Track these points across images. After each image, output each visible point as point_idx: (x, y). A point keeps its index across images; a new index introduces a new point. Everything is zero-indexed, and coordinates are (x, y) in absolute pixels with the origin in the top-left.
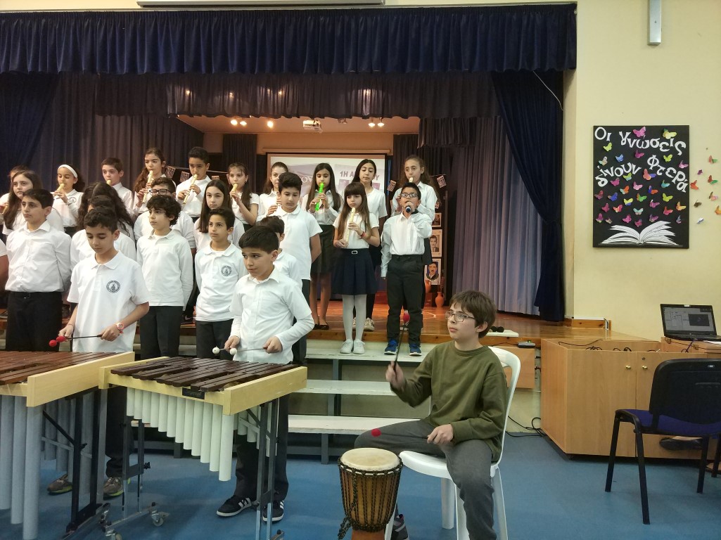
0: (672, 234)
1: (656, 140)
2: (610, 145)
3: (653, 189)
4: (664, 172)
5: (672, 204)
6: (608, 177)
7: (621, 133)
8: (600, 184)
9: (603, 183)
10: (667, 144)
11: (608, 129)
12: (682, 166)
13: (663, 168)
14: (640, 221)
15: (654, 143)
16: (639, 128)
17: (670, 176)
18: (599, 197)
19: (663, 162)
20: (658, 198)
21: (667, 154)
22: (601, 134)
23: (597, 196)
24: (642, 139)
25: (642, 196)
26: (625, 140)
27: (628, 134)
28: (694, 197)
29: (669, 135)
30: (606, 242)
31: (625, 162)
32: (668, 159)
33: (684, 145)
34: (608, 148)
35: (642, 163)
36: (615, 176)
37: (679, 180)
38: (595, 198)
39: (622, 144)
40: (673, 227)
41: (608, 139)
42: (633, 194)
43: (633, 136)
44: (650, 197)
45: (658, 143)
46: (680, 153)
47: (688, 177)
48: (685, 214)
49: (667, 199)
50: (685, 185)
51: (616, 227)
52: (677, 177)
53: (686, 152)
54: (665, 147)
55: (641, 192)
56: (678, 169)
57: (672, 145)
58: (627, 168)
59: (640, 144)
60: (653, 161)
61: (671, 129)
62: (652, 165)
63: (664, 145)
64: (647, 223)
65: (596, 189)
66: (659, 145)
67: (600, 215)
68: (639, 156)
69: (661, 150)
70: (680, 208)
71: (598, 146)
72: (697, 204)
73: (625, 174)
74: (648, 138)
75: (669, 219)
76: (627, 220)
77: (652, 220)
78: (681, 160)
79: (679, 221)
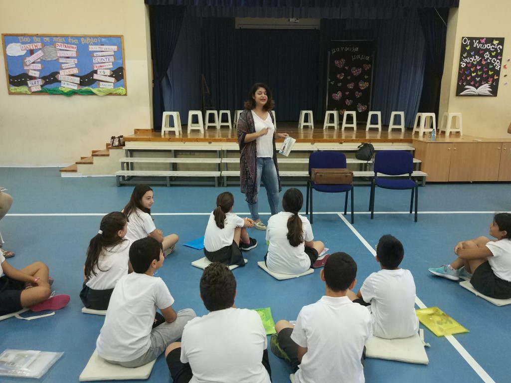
0: (491, 90)
1: (489, 45)
2: (469, 46)
3: (485, 68)
4: (491, 60)
5: (493, 76)
6: (466, 63)
7: (474, 41)
8: (462, 66)
9: (464, 65)
11: (469, 38)
12: (499, 58)
13: (490, 58)
14: (478, 84)
15: (488, 46)
16: (483, 38)
17: (493, 62)
18: (461, 72)
19: (491, 56)
20: (487, 73)
21: (493, 52)
22: (465, 41)
23: (460, 72)
24: (483, 44)
25: (480, 71)
26: (476, 44)
27: (477, 41)
28: (503, 72)
29: (495, 42)
30: (462, 94)
31: (474, 55)
32: (493, 54)
33: (501, 47)
34: (468, 48)
35: (482, 56)
36: (469, 62)
37: (497, 64)
38: (459, 73)
39: (474, 46)
40: (492, 86)
41: (468, 44)
42: (476, 71)
43: (479, 43)
44: (484, 72)
46: (499, 52)
47: (501, 63)
48: (497, 81)
49: (490, 73)
50: (499, 67)
51: (467, 87)
52: (496, 63)
53: (502, 50)
54: (493, 48)
55: (480, 70)
56: (497, 59)
57: (496, 47)
58: (475, 58)
59: (482, 47)
60: (487, 55)
61: (497, 39)
62: (486, 57)
64: (481, 85)
65: (460, 68)
66: (491, 47)
67: (461, 81)
68: (481, 52)
69: (491, 49)
70: (496, 77)
71: (463, 47)
72: (505, 76)
73: (474, 61)
74: (486, 43)
75: (490, 83)
76: (472, 83)
77: (483, 83)
78: (499, 54)
79: (494, 84)
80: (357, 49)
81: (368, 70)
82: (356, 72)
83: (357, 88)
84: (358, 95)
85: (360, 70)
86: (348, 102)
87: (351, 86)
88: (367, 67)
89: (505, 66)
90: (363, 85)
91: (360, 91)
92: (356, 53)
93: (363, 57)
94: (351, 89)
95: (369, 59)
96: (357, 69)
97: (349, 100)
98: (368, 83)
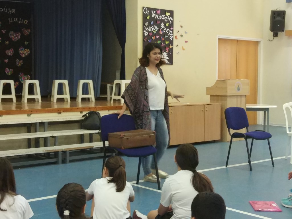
2: (149, 16)
3: (162, 38)
4: (166, 30)
5: (168, 45)
6: (148, 31)
7: (152, 11)
8: (145, 34)
10: (167, 18)
11: (149, 9)
12: (171, 29)
16: (158, 10)
17: (168, 33)
18: (145, 41)
19: (166, 26)
20: (164, 42)
21: (167, 23)
22: (145, 11)
24: (159, 15)
25: (159, 41)
26: (154, 15)
27: (154, 12)
28: (175, 43)
29: (168, 14)
31: (153, 25)
33: (172, 20)
34: (148, 18)
35: (159, 26)
36: (150, 31)
40: (168, 55)
41: (148, 14)
42: (156, 40)
43: (156, 13)
44: (162, 41)
45: (164, 17)
46: (171, 23)
47: (173, 34)
48: (171, 50)
50: (172, 37)
52: (170, 33)
53: (173, 22)
57: (168, 19)
58: (154, 28)
59: (158, 18)
61: (168, 11)
62: (162, 27)
63: (166, 19)
65: (144, 36)
68: (158, 23)
70: (171, 47)
71: (144, 16)
72: (177, 46)
73: (154, 30)
74: (161, 14)
75: (167, 51)
78: (171, 26)
79: (170, 53)
80: (14, 11)
81: (27, 35)
82: (15, 37)
83: (17, 55)
84: (19, 63)
85: (19, 35)
86: (9, 72)
88: (27, 32)
89: (176, 37)
90: (24, 52)
91: (21, 58)
92: (13, 16)
93: (21, 20)
94: (10, 56)
95: (28, 23)
96: (16, 34)
97: (9, 69)
98: (29, 50)
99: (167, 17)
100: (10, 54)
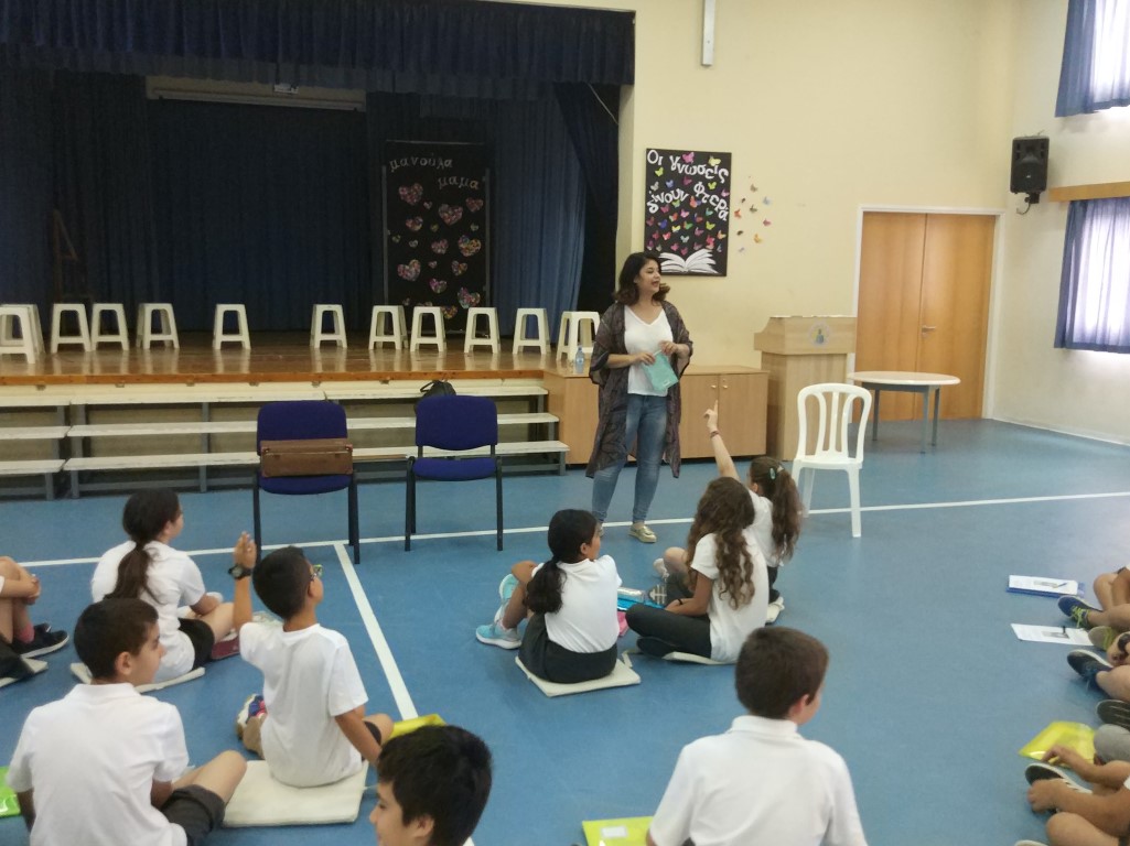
1: (703, 166)
2: (661, 169)
3: (699, 216)
4: (708, 199)
5: (714, 233)
6: (659, 203)
7: (671, 158)
8: (651, 210)
9: (654, 209)
10: (712, 171)
11: (661, 152)
12: (724, 194)
13: (707, 196)
14: (686, 249)
15: (701, 170)
16: (688, 153)
17: (713, 204)
18: (650, 224)
19: (708, 190)
20: (702, 226)
21: (711, 181)
22: (653, 157)
23: (648, 222)
24: (690, 165)
25: (688, 223)
26: (675, 165)
27: (678, 158)
28: (734, 227)
29: (714, 162)
31: (674, 188)
32: (712, 186)
33: (726, 173)
34: (659, 173)
35: (689, 190)
36: (665, 203)
37: (721, 208)
38: (646, 225)
39: (673, 169)
40: (714, 255)
41: (660, 164)
42: (680, 221)
43: (682, 162)
44: (696, 224)
45: (704, 169)
46: (723, 181)
47: (728, 206)
48: (725, 242)
49: (710, 226)
50: (726, 213)
51: (664, 255)
52: (719, 206)
53: (728, 179)
54: (710, 174)
55: (689, 219)
56: (721, 197)
57: (716, 172)
58: (676, 194)
59: (688, 170)
60: (699, 189)
62: (698, 193)
63: (709, 172)
64: (692, 251)
65: (648, 215)
66: (705, 172)
67: (651, 242)
68: (688, 182)
69: (707, 177)
70: (721, 236)
71: (650, 169)
72: (740, 233)
73: (674, 200)
74: (696, 163)
75: (711, 247)
76: (675, 248)
77: (696, 248)
78: (723, 187)
79: (719, 250)
80: (448, 163)
81: (477, 211)
82: (451, 215)
83: (454, 253)
84: (459, 269)
85: (459, 213)
86: (437, 286)
87: (440, 248)
88: (475, 206)
89: (737, 213)
90: (469, 247)
91: (462, 259)
92: (448, 173)
93: (464, 182)
94: (441, 255)
95: (479, 186)
96: (453, 210)
97: (438, 280)
98: (479, 242)
99: (713, 168)
100: (439, 251)
